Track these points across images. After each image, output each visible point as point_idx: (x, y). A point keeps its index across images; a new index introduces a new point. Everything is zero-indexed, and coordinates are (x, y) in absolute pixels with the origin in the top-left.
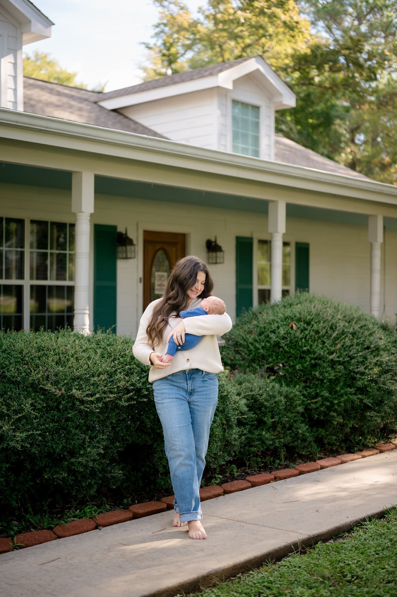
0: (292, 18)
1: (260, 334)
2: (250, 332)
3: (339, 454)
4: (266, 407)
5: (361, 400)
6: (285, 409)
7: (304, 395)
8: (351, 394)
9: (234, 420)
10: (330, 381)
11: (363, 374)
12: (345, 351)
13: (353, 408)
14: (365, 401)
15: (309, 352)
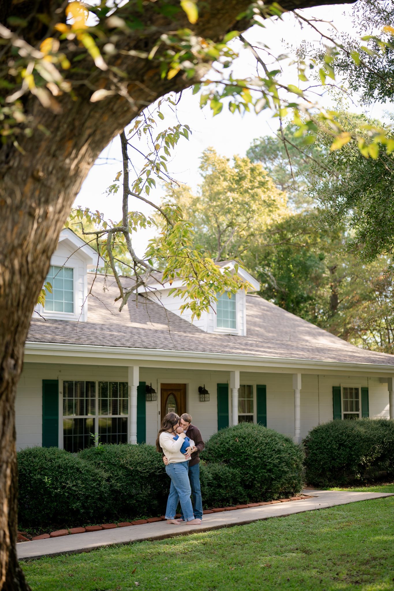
0: (269, 197)
1: (221, 444)
2: (216, 443)
3: (259, 502)
4: (222, 478)
5: (269, 475)
6: (232, 479)
7: (241, 473)
8: (264, 472)
9: (206, 483)
10: (254, 466)
11: (270, 463)
12: (262, 451)
13: (265, 479)
14: (272, 476)
15: (243, 452)
